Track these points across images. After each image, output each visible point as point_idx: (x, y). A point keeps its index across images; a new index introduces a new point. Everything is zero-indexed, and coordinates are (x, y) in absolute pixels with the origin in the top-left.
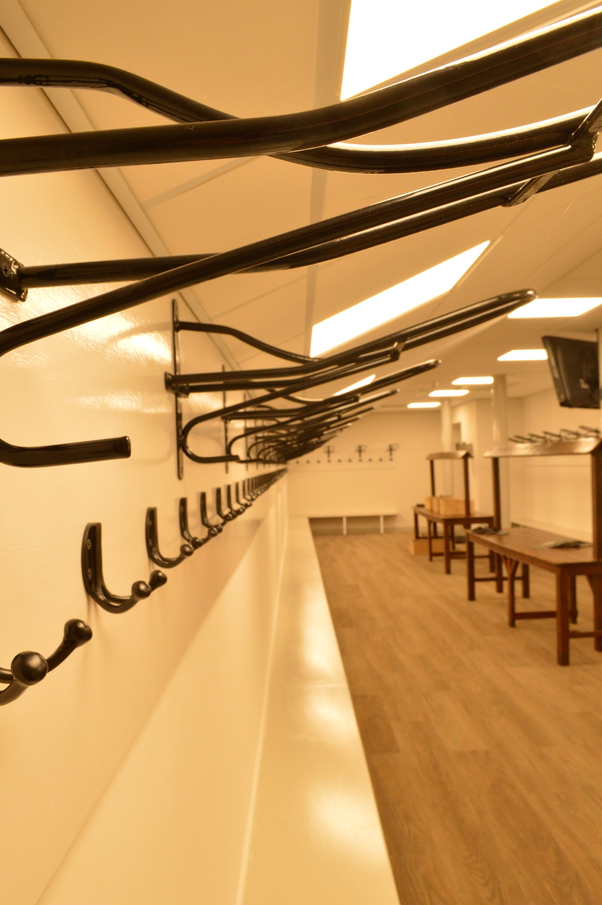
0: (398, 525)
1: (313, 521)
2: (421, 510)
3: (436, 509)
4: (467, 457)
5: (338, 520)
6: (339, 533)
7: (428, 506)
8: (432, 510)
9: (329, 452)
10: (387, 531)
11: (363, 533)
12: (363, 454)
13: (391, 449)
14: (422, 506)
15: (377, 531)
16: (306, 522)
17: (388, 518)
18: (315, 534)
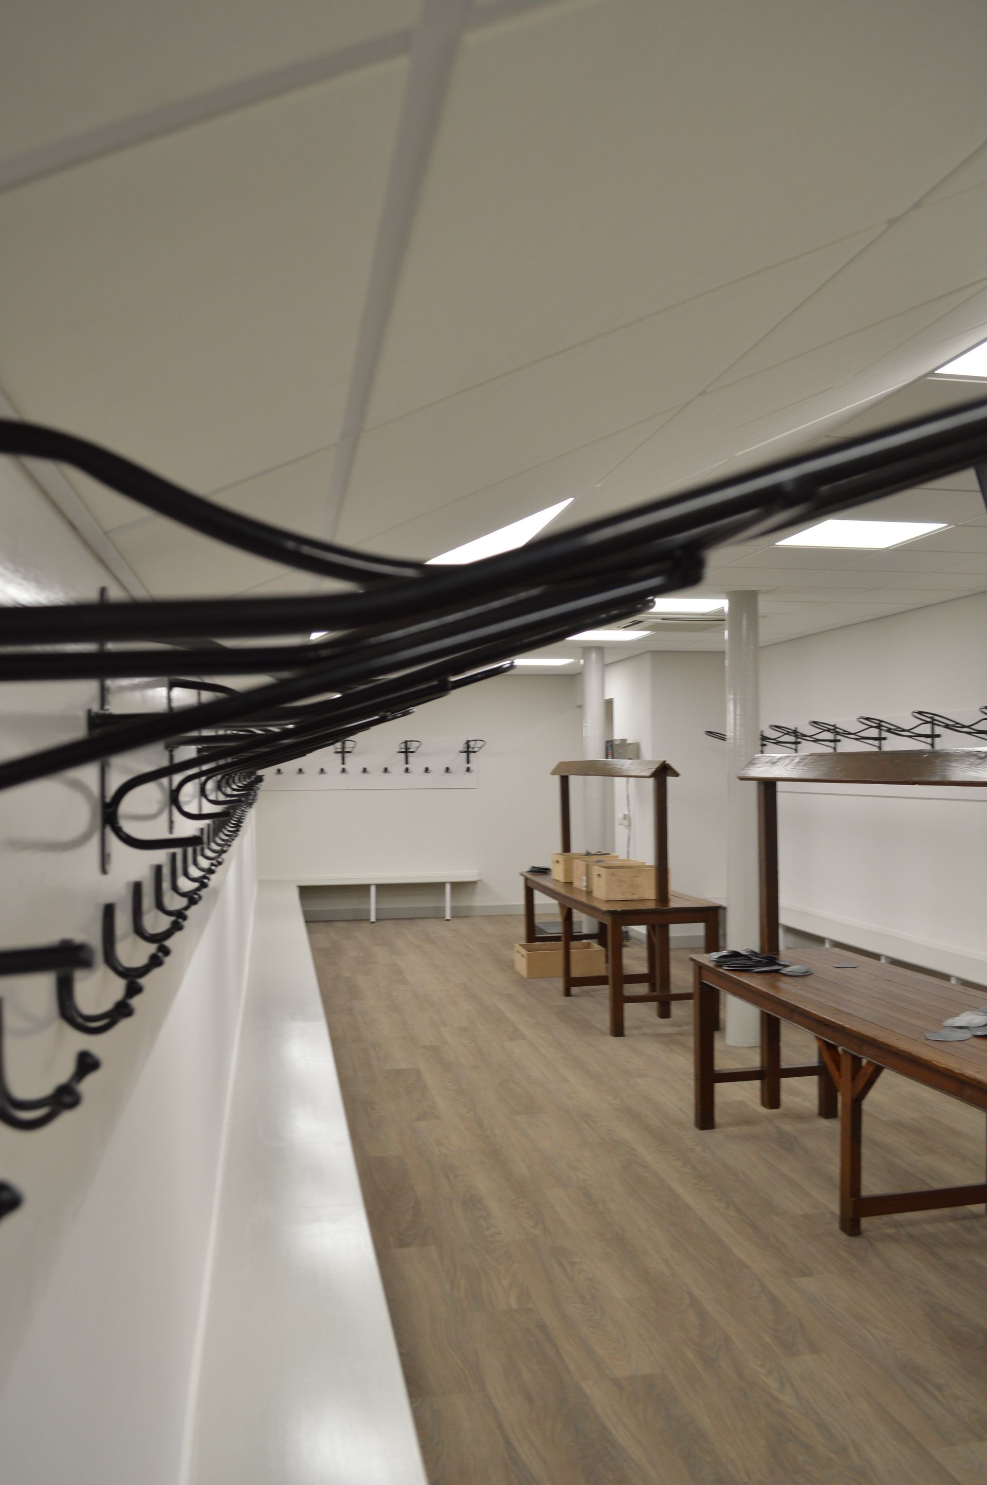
0: (479, 901)
1: (307, 892)
2: (541, 880)
3: (580, 883)
4: (663, 772)
5: (363, 889)
6: (360, 918)
7: (558, 874)
8: (569, 884)
9: (343, 752)
10: (458, 914)
11: (411, 918)
12: (411, 757)
13: (468, 751)
14: (544, 871)
15: (438, 915)
16: (295, 894)
17: (459, 887)
18: (311, 920)
